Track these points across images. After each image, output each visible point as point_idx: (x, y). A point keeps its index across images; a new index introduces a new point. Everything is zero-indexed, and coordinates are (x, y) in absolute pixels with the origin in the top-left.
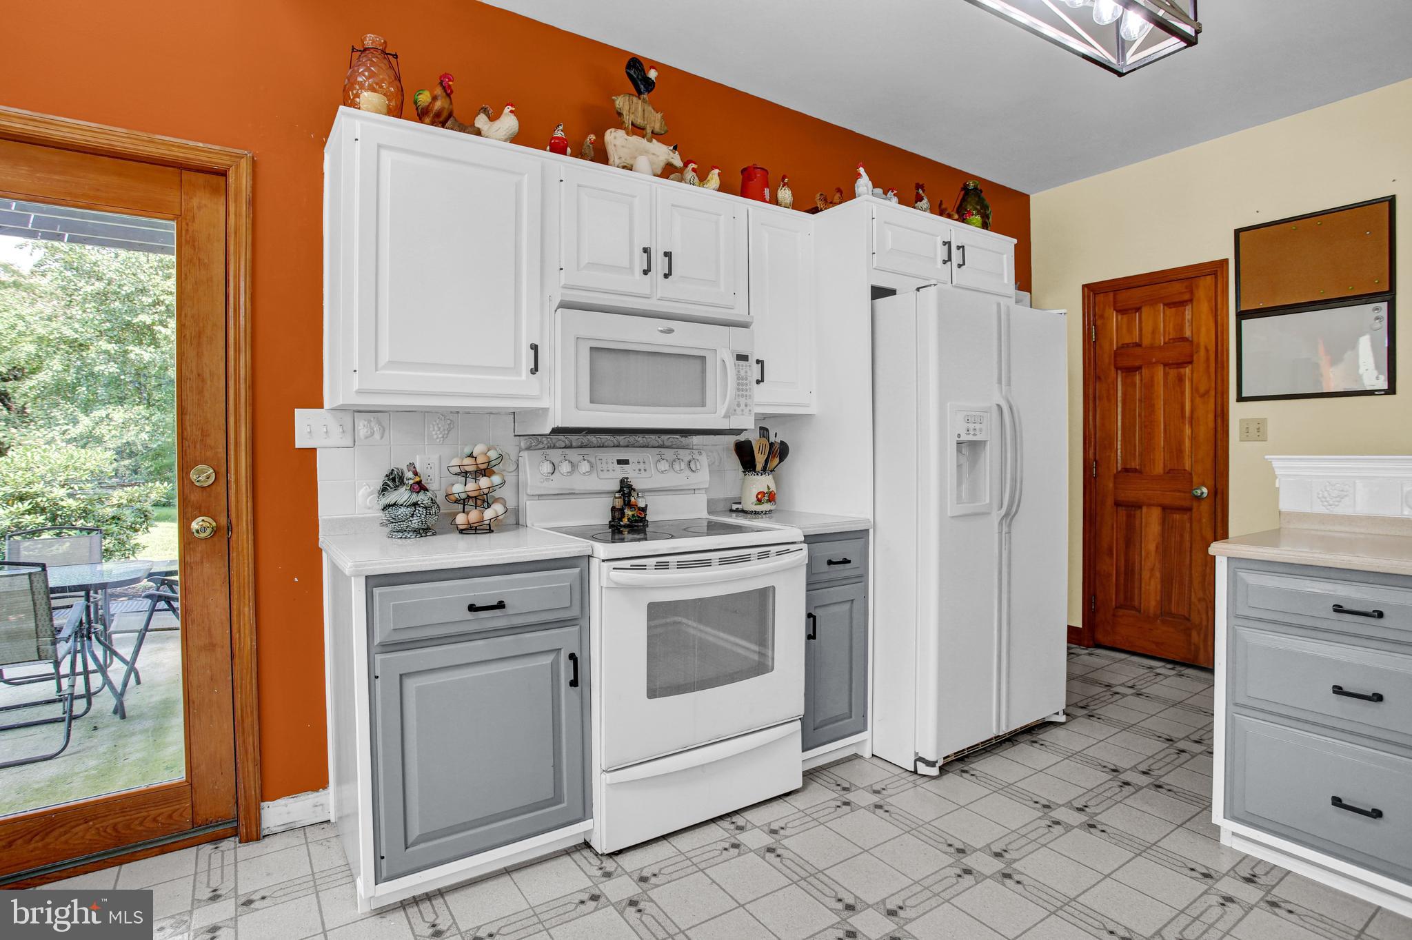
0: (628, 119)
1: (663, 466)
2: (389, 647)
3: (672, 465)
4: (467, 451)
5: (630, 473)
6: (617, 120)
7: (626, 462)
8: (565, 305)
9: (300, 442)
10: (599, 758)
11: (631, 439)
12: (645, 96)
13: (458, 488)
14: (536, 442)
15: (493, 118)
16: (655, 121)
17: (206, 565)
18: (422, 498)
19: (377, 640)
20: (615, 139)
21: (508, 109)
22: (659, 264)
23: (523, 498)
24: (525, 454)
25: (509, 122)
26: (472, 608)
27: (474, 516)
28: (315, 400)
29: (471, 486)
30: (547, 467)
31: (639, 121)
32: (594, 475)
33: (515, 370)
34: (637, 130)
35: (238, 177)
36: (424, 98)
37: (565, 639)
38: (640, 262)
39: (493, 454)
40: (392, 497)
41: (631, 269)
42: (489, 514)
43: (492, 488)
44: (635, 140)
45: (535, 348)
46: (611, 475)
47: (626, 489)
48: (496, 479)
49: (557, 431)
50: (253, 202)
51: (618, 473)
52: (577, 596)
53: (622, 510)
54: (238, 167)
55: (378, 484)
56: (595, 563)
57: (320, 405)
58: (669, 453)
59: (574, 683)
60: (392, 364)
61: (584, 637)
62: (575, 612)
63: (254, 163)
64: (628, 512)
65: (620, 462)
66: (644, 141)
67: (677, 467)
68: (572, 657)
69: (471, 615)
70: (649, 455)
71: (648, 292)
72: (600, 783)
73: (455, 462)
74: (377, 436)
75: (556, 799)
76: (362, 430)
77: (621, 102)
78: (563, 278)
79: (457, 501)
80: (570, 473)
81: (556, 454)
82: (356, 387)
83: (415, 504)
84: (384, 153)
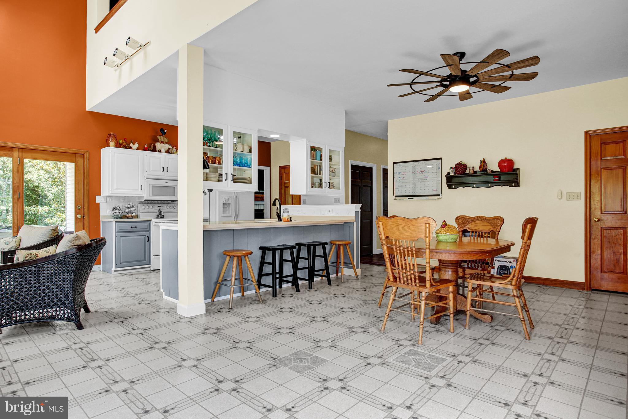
0: (160, 140)
1: (168, 207)
2: (118, 232)
3: (170, 207)
4: (128, 204)
5: (161, 209)
6: (158, 141)
7: (160, 206)
8: (147, 179)
9: (97, 202)
10: (152, 254)
11: (161, 202)
12: (164, 136)
13: (127, 210)
14: (141, 202)
15: (134, 144)
16: (166, 140)
17: (79, 223)
18: (121, 212)
19: (117, 231)
20: (158, 145)
21: (136, 143)
22: (166, 169)
23: (139, 213)
24: (139, 205)
25: (136, 145)
26: (131, 227)
27: (130, 215)
28: (99, 194)
29: (129, 210)
30: (144, 207)
31: (163, 141)
32: (153, 209)
33: (138, 190)
34: (162, 142)
35: (86, 155)
36: (121, 142)
37: (147, 234)
38: (162, 169)
39: (133, 204)
40: (115, 211)
41: (160, 171)
42: (133, 215)
43: (133, 210)
44: (162, 144)
45: (142, 186)
46: (157, 209)
47: (160, 211)
48: (134, 209)
49: (146, 200)
50: (89, 160)
51: (158, 208)
52: (149, 226)
53: (159, 215)
54: (86, 153)
55: (112, 209)
56: (152, 222)
57: (100, 195)
58: (169, 205)
59: (148, 241)
60: (117, 189)
61: (150, 234)
62: (148, 229)
63: (89, 152)
64: (160, 216)
65: (159, 206)
66: (164, 144)
67: (171, 208)
68: (148, 237)
69: (131, 228)
70: (165, 205)
71: (163, 175)
72: (152, 258)
73: (126, 205)
74: (111, 201)
75: (145, 260)
76: (108, 200)
77: (159, 137)
78: (147, 173)
79: (126, 213)
80: (148, 208)
81: (145, 205)
82: (111, 193)
83: (119, 213)
84: (115, 154)
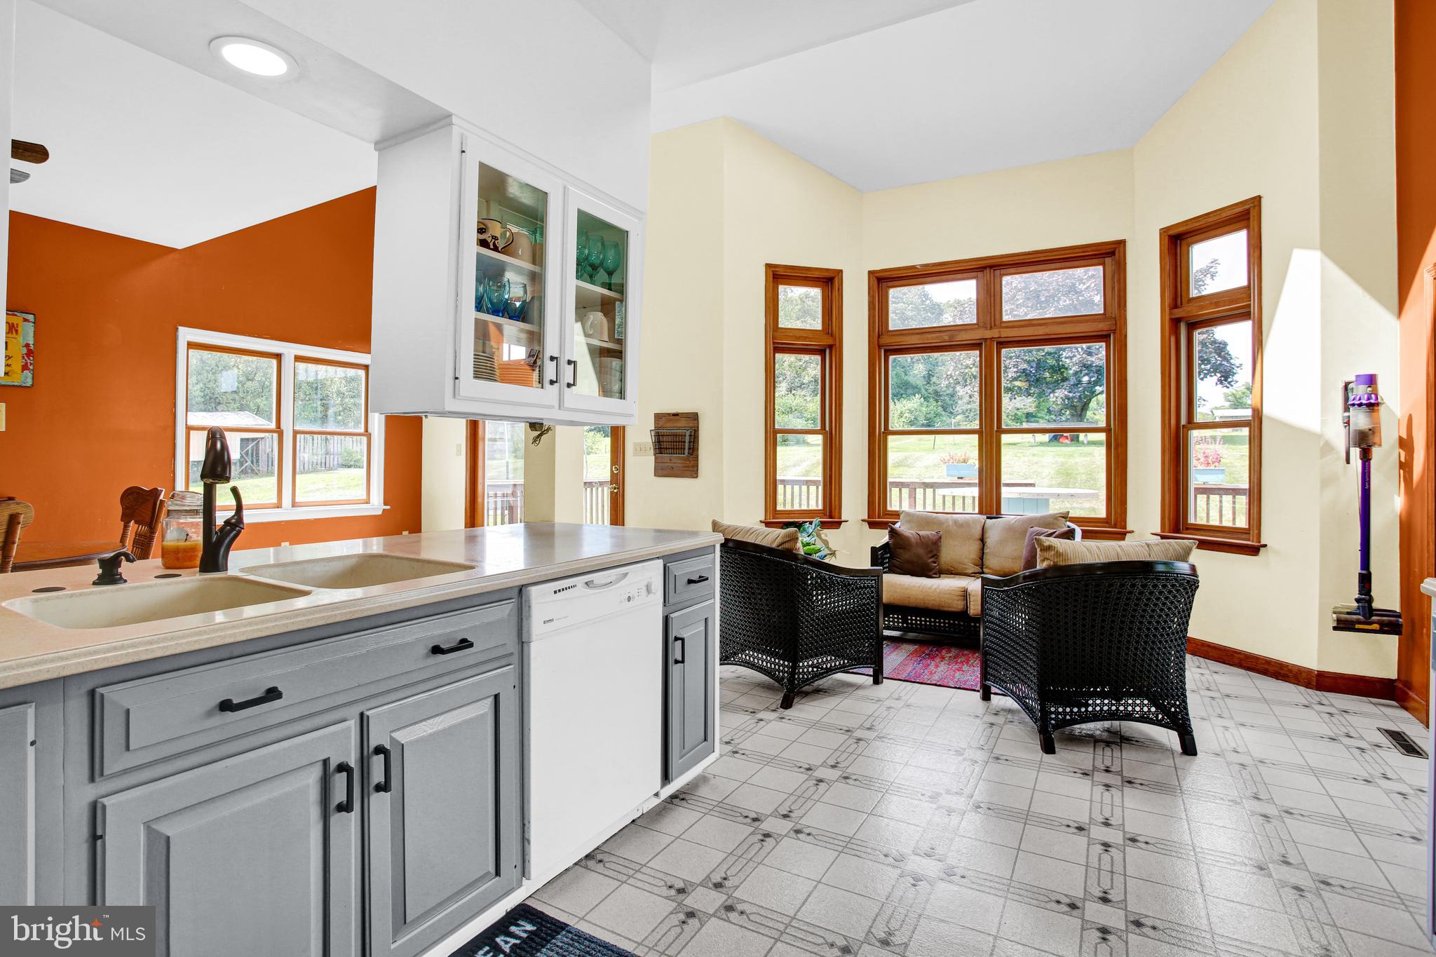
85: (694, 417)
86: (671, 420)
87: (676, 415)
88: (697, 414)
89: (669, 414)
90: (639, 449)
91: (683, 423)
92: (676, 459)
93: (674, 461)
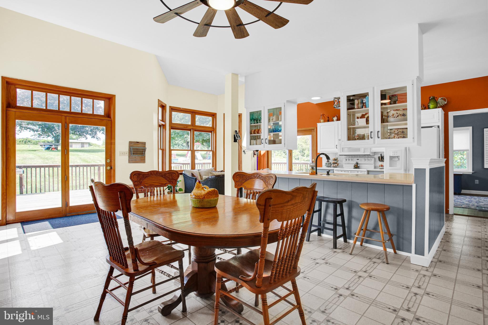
85: (144, 143)
86: (136, 144)
87: (137, 142)
88: (145, 143)
89: (135, 142)
90: (122, 154)
91: (140, 145)
92: (138, 157)
93: (136, 157)
